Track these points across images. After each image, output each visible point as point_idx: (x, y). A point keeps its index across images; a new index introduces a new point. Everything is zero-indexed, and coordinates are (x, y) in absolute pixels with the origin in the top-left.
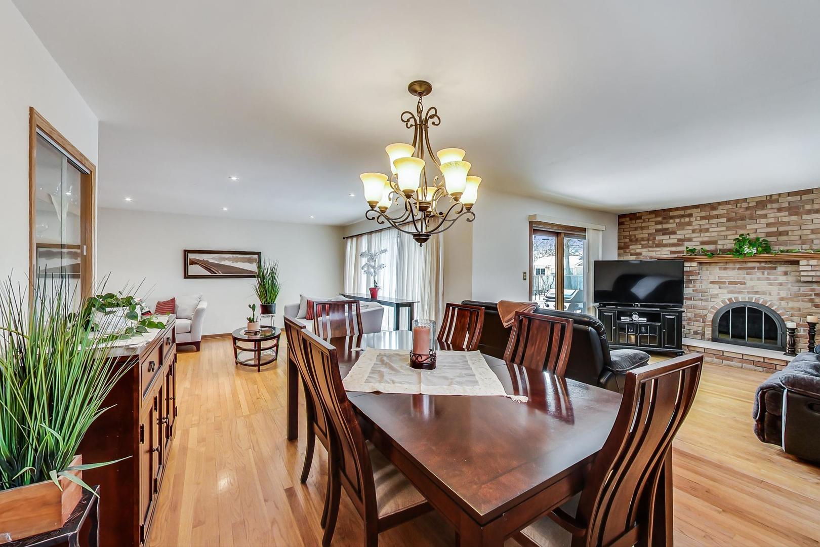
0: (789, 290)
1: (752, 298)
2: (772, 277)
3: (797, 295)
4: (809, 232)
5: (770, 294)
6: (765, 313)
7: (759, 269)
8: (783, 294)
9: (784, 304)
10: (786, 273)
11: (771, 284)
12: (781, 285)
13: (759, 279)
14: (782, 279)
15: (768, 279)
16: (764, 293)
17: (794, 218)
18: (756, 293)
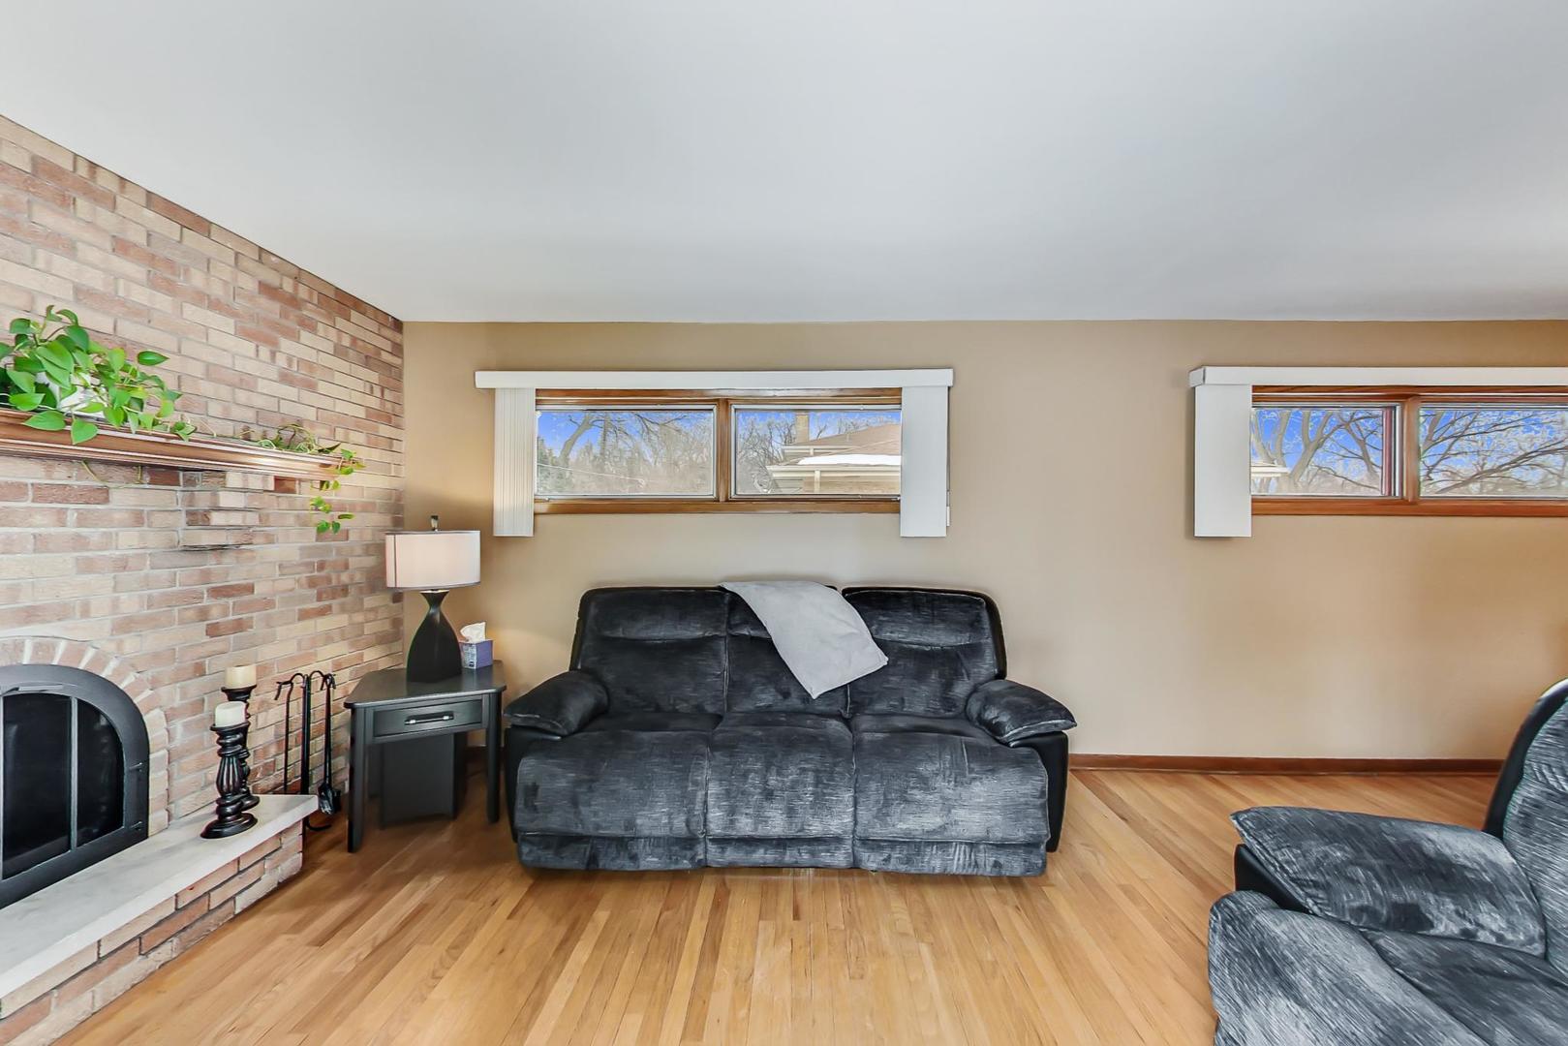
0: (147, 583)
1: (18, 647)
2: (93, 533)
3: (169, 601)
4: (197, 369)
5: (86, 612)
6: (80, 702)
7: (42, 493)
8: (131, 604)
9: (131, 644)
10: (138, 519)
11: (87, 567)
12: (123, 565)
13: (41, 544)
14: (128, 540)
15: (79, 543)
16: (62, 613)
17: (162, 302)
18: (31, 615)
